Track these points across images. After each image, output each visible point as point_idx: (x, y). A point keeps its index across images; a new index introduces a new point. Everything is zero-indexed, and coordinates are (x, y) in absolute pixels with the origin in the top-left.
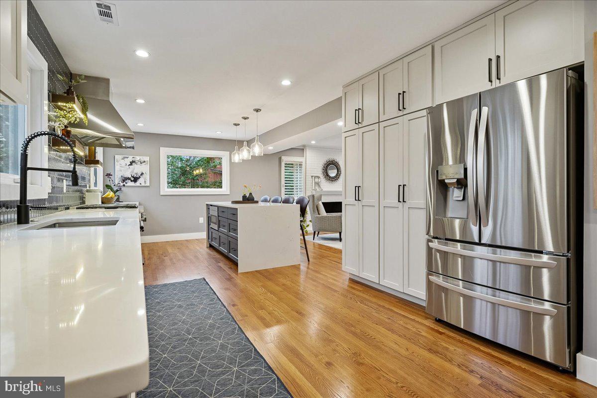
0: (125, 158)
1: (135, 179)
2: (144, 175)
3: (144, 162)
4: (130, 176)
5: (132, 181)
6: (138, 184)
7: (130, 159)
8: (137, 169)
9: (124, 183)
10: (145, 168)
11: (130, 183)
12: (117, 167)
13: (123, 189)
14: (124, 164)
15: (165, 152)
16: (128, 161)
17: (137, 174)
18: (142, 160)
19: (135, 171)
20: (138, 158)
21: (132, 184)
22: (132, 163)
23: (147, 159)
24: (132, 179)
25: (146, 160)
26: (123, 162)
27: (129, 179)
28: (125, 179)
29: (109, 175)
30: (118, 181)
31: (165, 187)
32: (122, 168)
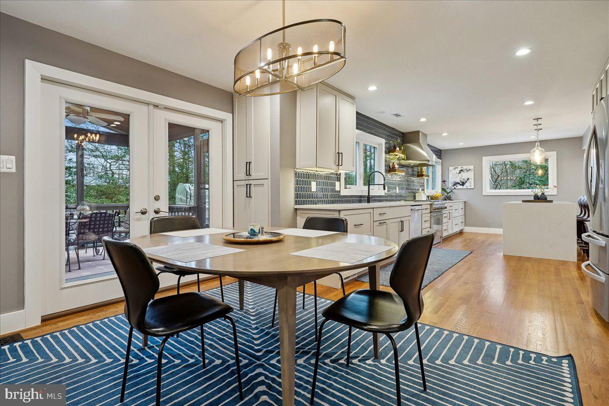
0: (455, 168)
1: (463, 184)
2: (470, 180)
3: (470, 170)
4: (459, 181)
5: (460, 185)
6: (465, 187)
7: (460, 169)
8: (465, 176)
9: (455, 187)
10: (470, 175)
11: (459, 187)
12: (451, 176)
13: (454, 191)
14: (455, 173)
15: (487, 161)
16: (458, 170)
17: (464, 179)
18: (468, 169)
19: (463, 178)
20: (465, 167)
21: (461, 187)
22: (460, 172)
23: (472, 167)
24: (461, 183)
25: (470, 168)
26: (454, 171)
27: (458, 183)
28: (456, 184)
29: (444, 182)
30: (450, 185)
31: (488, 190)
32: (454, 176)
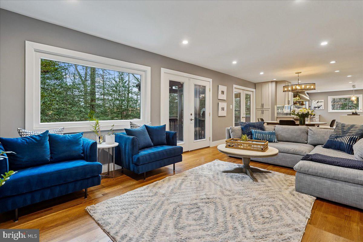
1: (319, 108)
2: (322, 106)
4: (317, 107)
6: (320, 109)
7: (317, 101)
8: (319, 104)
10: (322, 104)
11: (317, 109)
12: (313, 104)
13: (314, 110)
15: (330, 98)
19: (319, 105)
20: (320, 101)
21: (318, 109)
22: (317, 102)
23: (323, 101)
26: (315, 102)
28: (315, 107)
29: (310, 107)
30: (313, 108)
31: (330, 110)
32: (314, 104)
